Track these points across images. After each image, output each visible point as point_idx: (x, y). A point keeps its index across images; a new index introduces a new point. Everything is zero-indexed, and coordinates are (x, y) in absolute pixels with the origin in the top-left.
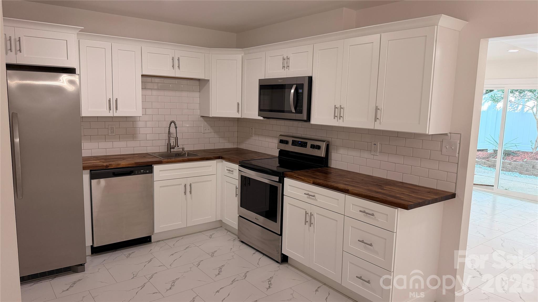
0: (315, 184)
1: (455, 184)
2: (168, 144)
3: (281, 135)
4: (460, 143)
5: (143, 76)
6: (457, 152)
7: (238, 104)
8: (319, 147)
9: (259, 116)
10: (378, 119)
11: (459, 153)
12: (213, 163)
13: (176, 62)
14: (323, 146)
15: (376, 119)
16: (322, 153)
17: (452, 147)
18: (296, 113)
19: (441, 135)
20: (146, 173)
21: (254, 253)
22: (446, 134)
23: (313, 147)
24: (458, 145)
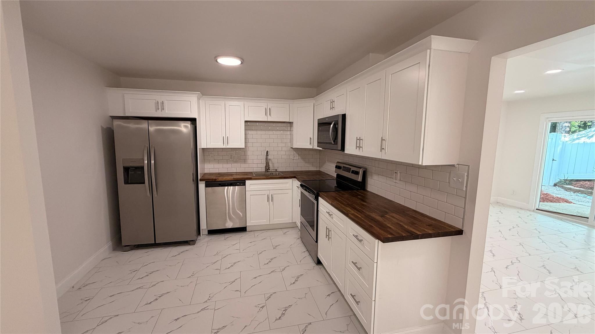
0: (332, 205)
1: (462, 219)
2: (265, 166)
3: (338, 162)
4: (468, 176)
5: (246, 122)
6: (465, 185)
7: (310, 139)
8: (357, 173)
9: (318, 147)
10: (384, 149)
11: (466, 187)
12: (290, 181)
13: (268, 112)
14: (361, 172)
15: (382, 149)
16: (360, 179)
17: (459, 180)
18: (334, 144)
19: (448, 166)
20: (241, 185)
21: (304, 252)
22: (453, 166)
23: (353, 172)
24: (466, 177)
